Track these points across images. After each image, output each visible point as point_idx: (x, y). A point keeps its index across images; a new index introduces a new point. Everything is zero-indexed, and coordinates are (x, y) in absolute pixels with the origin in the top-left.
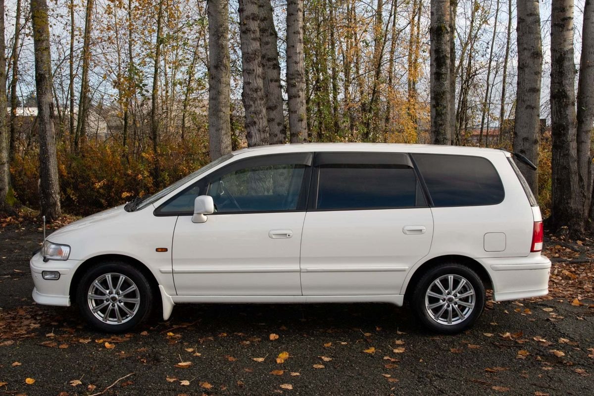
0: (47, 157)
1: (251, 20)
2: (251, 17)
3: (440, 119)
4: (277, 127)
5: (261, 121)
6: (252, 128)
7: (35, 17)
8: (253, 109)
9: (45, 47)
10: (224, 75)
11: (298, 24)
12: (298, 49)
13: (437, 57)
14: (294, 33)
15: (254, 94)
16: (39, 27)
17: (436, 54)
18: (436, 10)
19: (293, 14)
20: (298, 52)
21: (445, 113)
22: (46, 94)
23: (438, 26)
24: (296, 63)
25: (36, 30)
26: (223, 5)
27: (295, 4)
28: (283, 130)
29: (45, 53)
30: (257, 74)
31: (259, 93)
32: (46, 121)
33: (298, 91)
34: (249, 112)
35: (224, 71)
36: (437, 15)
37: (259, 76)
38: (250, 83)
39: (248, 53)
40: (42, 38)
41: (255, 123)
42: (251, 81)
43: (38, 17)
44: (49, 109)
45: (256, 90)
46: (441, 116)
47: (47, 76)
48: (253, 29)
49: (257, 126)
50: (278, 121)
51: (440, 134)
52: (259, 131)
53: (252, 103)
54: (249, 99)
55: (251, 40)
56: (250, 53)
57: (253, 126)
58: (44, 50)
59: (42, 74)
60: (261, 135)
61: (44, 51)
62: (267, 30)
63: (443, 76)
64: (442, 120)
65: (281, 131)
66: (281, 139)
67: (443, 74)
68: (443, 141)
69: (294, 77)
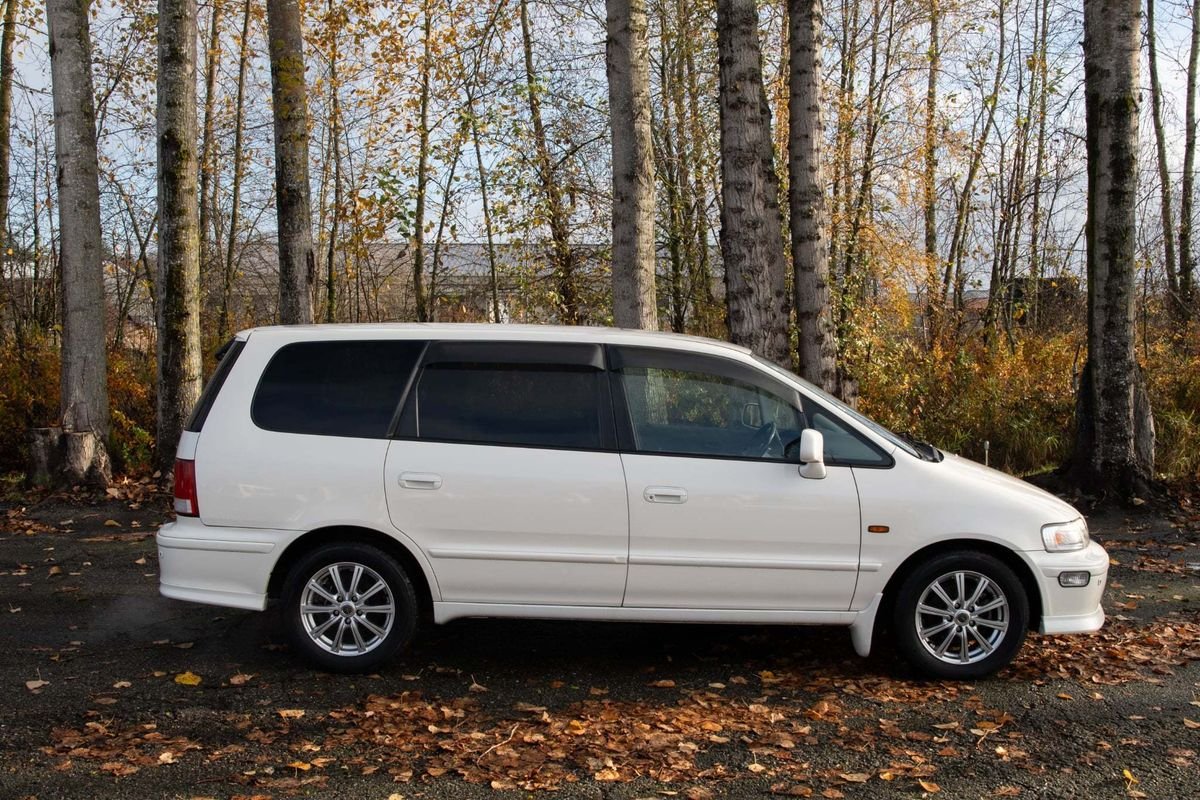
1: (748, 83)
2: (748, 76)
3: (1118, 283)
5: (761, 286)
7: (280, 69)
8: (747, 264)
9: (300, 132)
10: (645, 193)
11: (815, 92)
12: (815, 142)
13: (1116, 160)
14: (809, 109)
15: (750, 234)
16: (288, 91)
17: (1113, 154)
18: (1116, 65)
19: (805, 72)
20: (815, 147)
22: (300, 231)
23: (1119, 99)
24: (812, 169)
25: (283, 97)
26: (640, 50)
27: (810, 50)
29: (300, 146)
31: (759, 230)
32: (299, 289)
33: (817, 227)
34: (738, 269)
35: (646, 185)
36: (1117, 75)
38: (743, 210)
40: (295, 113)
41: (750, 291)
42: (743, 206)
43: (288, 71)
44: (305, 263)
45: (754, 224)
46: (1119, 276)
47: (303, 194)
48: (750, 101)
49: (754, 299)
51: (1118, 312)
52: (758, 307)
53: (745, 251)
54: (738, 243)
55: (746, 124)
57: (746, 299)
58: (298, 139)
59: (294, 190)
60: (761, 315)
61: (299, 142)
64: (1122, 284)
67: (1127, 193)
69: (809, 198)
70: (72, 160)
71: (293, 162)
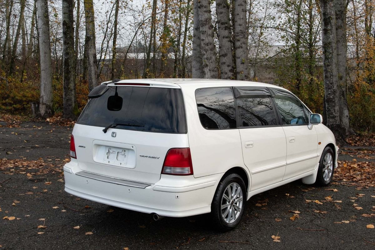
0: (92, 86)
3: (327, 62)
4: (227, 68)
5: (211, 64)
6: (205, 68)
8: (206, 57)
12: (241, 16)
13: (325, 18)
14: (239, 5)
15: (206, 47)
17: (324, 16)
20: (241, 18)
21: (331, 57)
22: (91, 48)
24: (240, 25)
25: (86, 10)
28: (231, 70)
29: (91, 24)
30: (208, 34)
31: (209, 46)
32: (91, 65)
34: (203, 58)
37: (209, 35)
38: (204, 40)
39: (202, 21)
40: (89, 15)
41: (207, 65)
42: (204, 39)
43: (87, 3)
44: (93, 57)
45: (207, 44)
46: (328, 59)
47: (92, 38)
48: (204, 5)
49: (208, 68)
50: (228, 64)
51: (327, 72)
52: (210, 70)
53: (205, 53)
54: (203, 50)
55: (203, 12)
56: (203, 21)
58: (90, 22)
59: (89, 37)
60: (211, 73)
62: (221, 4)
63: (329, 31)
65: (230, 71)
66: (229, 76)
68: (330, 77)
69: (238, 35)
70: (41, 30)
71: (89, 29)
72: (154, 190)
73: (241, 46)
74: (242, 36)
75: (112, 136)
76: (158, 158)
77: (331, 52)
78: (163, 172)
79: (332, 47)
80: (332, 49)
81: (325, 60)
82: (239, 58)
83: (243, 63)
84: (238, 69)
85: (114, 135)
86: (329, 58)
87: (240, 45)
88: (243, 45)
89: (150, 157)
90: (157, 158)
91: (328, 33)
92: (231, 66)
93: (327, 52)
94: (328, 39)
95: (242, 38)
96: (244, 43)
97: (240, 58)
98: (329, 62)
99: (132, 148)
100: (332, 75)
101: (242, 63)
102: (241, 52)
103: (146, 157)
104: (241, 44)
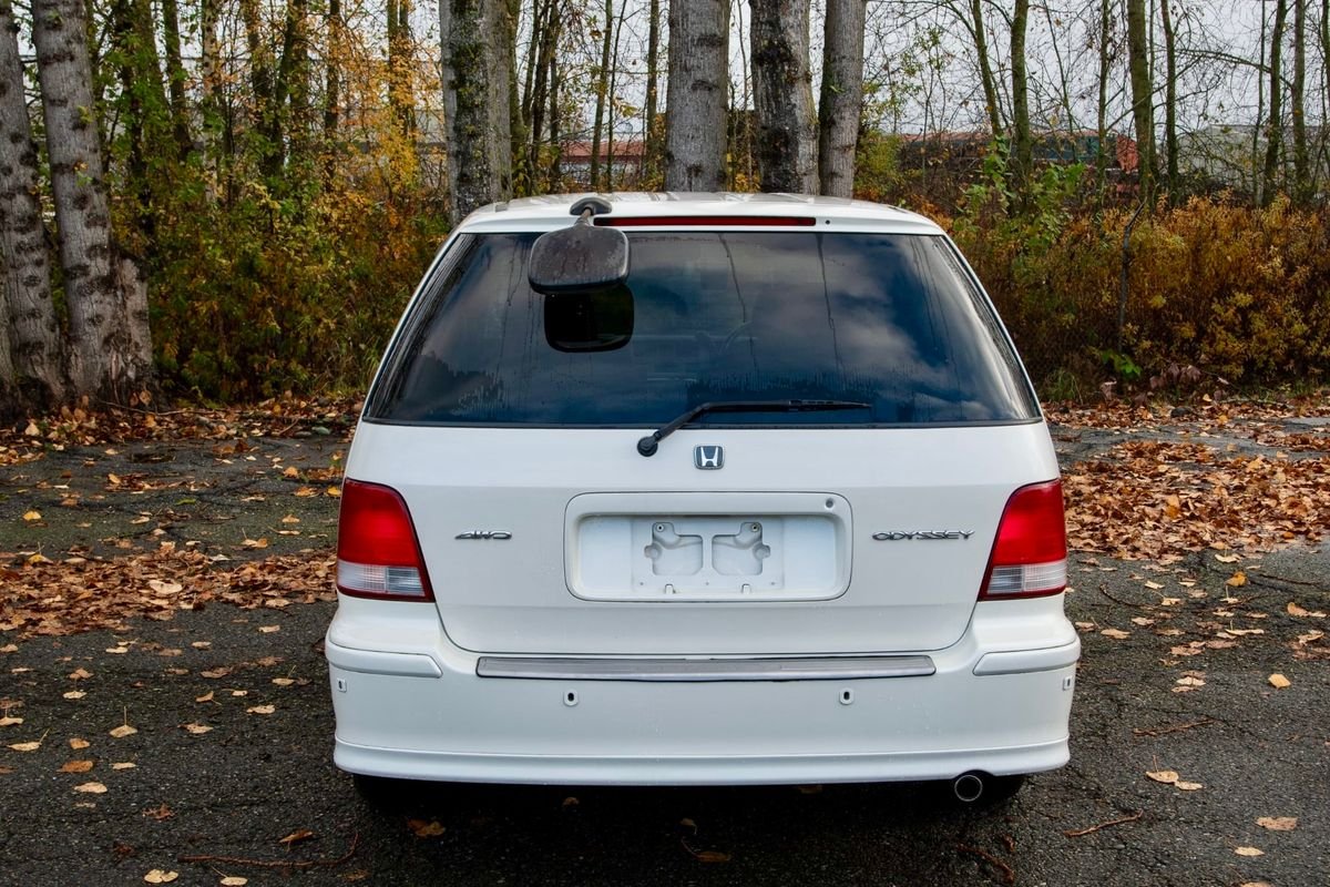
3: (469, 120)
4: (10, 146)
21: (483, 103)
28: (29, 155)
46: (471, 111)
50: (13, 129)
51: (470, 159)
65: (20, 159)
66: (22, 180)
68: (481, 178)
72: (980, 674)
73: (70, 53)
74: (68, 9)
75: (699, 465)
76: (966, 537)
77: (481, 81)
78: (989, 592)
79: (484, 62)
80: (485, 71)
81: (458, 114)
82: (63, 102)
83: (80, 126)
84: (58, 148)
85: (715, 461)
86: (477, 106)
87: (64, 46)
88: (76, 48)
89: (926, 537)
90: (961, 537)
91: (470, 9)
92: (27, 138)
93: (468, 84)
94: (471, 32)
95: (70, 15)
96: (80, 38)
97: (69, 104)
98: (474, 122)
99: (827, 509)
100: (486, 172)
101: (75, 128)
102: (71, 75)
103: (906, 540)
104: (68, 42)
